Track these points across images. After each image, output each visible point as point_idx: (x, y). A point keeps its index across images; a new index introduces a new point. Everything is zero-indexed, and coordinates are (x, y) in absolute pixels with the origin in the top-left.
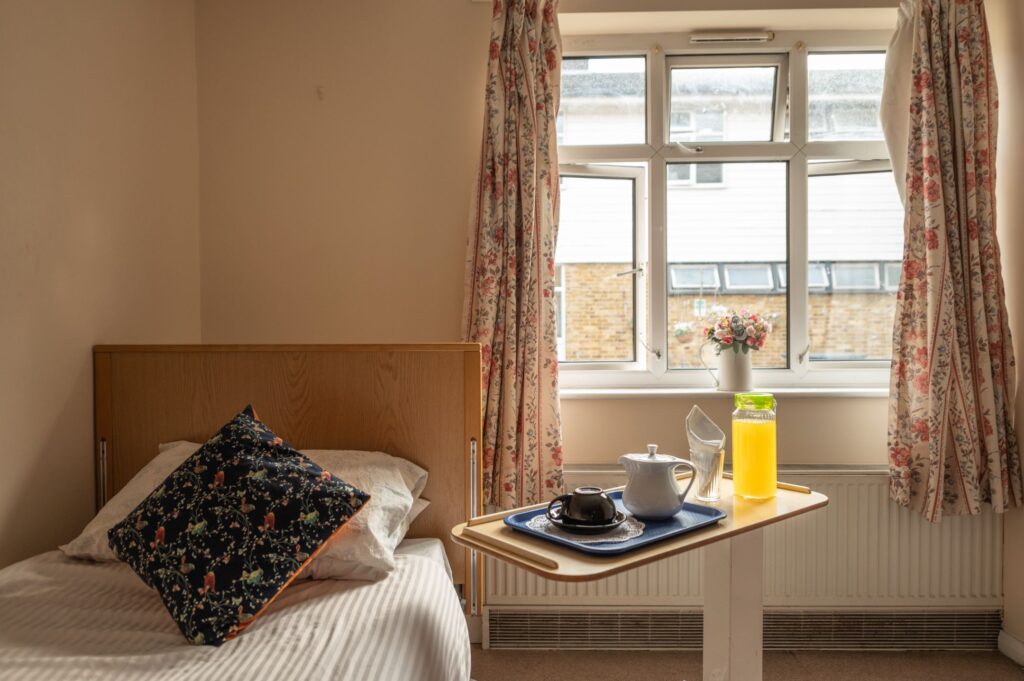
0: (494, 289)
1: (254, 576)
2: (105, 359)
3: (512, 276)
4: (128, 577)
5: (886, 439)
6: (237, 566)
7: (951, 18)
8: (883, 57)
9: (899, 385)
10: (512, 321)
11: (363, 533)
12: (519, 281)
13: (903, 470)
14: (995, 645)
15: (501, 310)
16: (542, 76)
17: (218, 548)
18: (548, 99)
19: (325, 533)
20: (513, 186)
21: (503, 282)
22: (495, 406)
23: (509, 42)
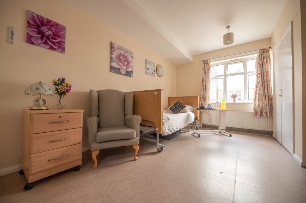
0: (202, 92)
1: (178, 110)
2: (169, 98)
3: (204, 90)
4: (171, 111)
5: (253, 108)
6: (177, 110)
7: (263, 55)
8: (255, 60)
9: (255, 101)
10: (204, 95)
11: (186, 109)
12: (205, 91)
13: (255, 111)
14: (272, 135)
15: (203, 94)
16: (208, 70)
17: (176, 108)
18: (209, 72)
19: (183, 108)
20: (204, 81)
21: (203, 91)
22: (202, 103)
23: (205, 67)
